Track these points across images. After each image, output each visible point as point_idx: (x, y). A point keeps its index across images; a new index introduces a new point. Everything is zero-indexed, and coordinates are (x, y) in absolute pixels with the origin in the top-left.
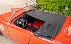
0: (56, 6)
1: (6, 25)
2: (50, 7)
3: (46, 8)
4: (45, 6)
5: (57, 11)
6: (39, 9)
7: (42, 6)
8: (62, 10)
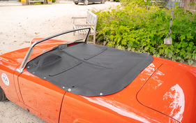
0: (145, 36)
1: (14, 73)
2: (130, 39)
3: (120, 42)
4: (118, 36)
5: (146, 49)
6: (105, 43)
7: (112, 37)
8: (159, 47)
